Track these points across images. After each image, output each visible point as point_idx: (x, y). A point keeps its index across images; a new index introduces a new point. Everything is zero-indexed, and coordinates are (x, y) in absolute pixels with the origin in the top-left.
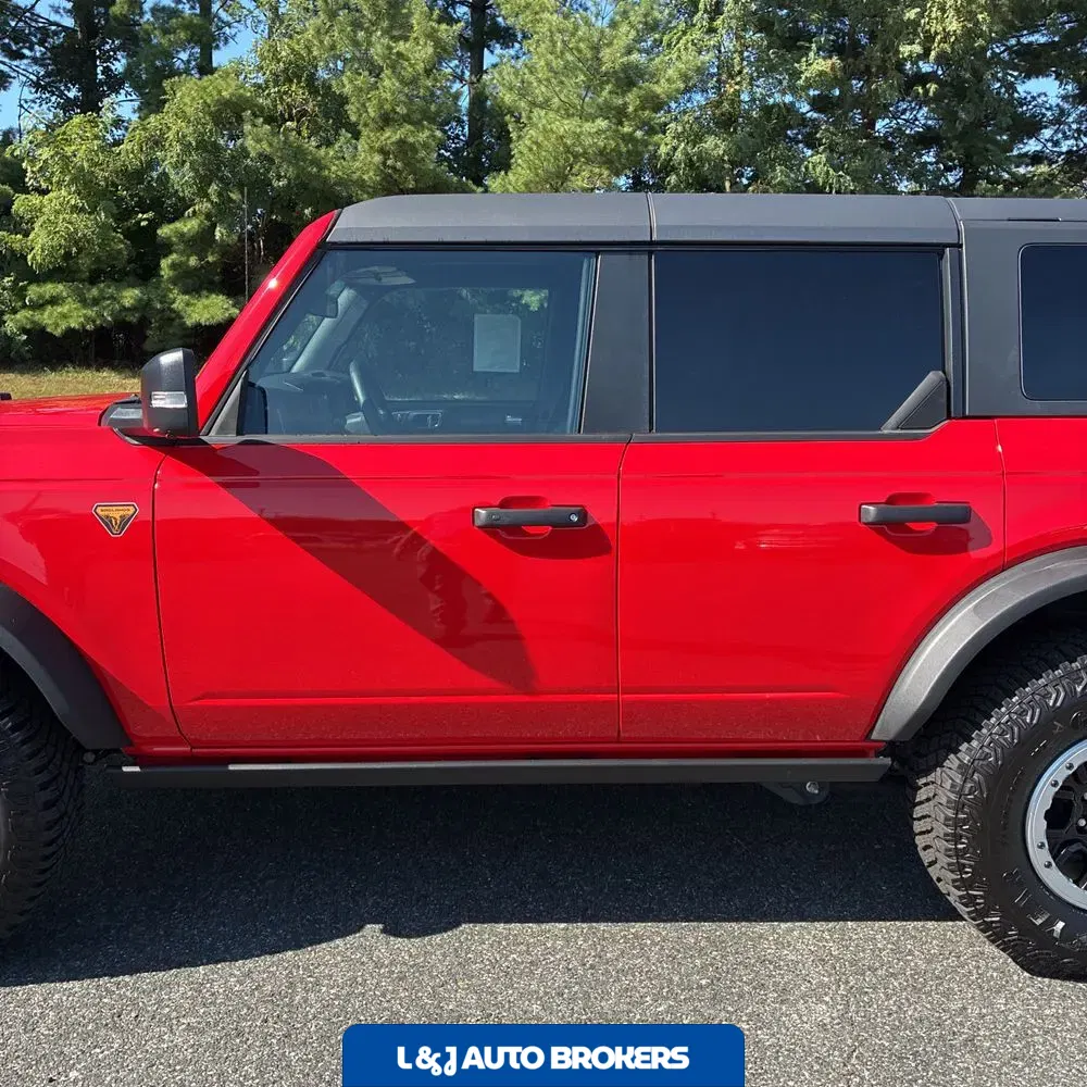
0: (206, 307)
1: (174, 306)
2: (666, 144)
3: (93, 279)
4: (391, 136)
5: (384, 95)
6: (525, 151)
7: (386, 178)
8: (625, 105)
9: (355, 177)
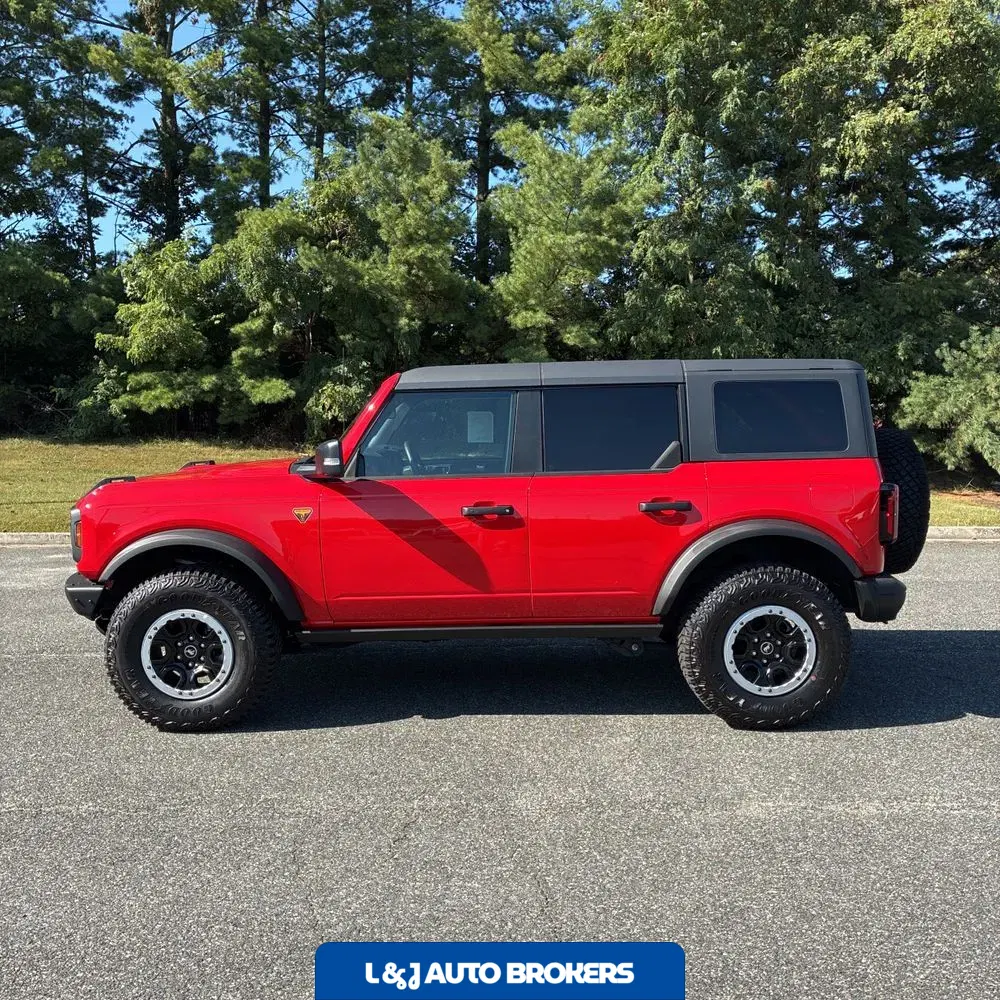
0: (269, 389)
1: (243, 388)
2: (638, 248)
3: (178, 370)
4: (413, 252)
5: (408, 221)
6: (521, 258)
7: (411, 284)
8: (601, 221)
9: (386, 283)
